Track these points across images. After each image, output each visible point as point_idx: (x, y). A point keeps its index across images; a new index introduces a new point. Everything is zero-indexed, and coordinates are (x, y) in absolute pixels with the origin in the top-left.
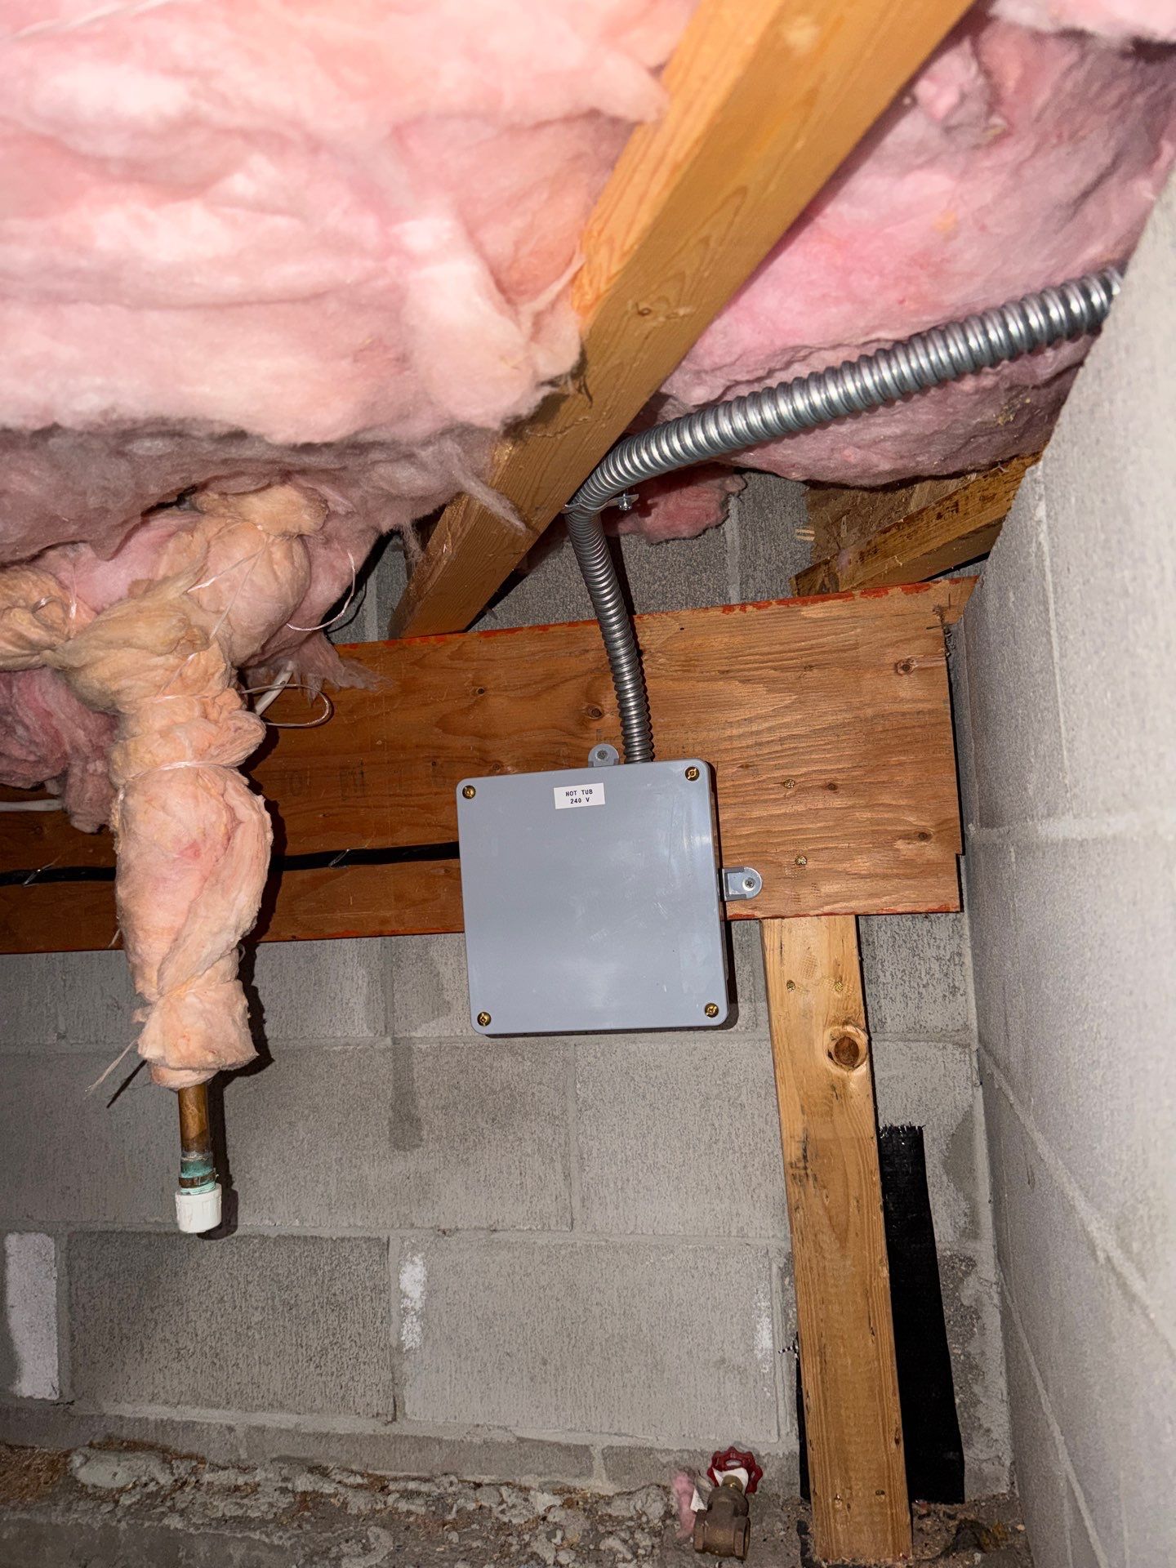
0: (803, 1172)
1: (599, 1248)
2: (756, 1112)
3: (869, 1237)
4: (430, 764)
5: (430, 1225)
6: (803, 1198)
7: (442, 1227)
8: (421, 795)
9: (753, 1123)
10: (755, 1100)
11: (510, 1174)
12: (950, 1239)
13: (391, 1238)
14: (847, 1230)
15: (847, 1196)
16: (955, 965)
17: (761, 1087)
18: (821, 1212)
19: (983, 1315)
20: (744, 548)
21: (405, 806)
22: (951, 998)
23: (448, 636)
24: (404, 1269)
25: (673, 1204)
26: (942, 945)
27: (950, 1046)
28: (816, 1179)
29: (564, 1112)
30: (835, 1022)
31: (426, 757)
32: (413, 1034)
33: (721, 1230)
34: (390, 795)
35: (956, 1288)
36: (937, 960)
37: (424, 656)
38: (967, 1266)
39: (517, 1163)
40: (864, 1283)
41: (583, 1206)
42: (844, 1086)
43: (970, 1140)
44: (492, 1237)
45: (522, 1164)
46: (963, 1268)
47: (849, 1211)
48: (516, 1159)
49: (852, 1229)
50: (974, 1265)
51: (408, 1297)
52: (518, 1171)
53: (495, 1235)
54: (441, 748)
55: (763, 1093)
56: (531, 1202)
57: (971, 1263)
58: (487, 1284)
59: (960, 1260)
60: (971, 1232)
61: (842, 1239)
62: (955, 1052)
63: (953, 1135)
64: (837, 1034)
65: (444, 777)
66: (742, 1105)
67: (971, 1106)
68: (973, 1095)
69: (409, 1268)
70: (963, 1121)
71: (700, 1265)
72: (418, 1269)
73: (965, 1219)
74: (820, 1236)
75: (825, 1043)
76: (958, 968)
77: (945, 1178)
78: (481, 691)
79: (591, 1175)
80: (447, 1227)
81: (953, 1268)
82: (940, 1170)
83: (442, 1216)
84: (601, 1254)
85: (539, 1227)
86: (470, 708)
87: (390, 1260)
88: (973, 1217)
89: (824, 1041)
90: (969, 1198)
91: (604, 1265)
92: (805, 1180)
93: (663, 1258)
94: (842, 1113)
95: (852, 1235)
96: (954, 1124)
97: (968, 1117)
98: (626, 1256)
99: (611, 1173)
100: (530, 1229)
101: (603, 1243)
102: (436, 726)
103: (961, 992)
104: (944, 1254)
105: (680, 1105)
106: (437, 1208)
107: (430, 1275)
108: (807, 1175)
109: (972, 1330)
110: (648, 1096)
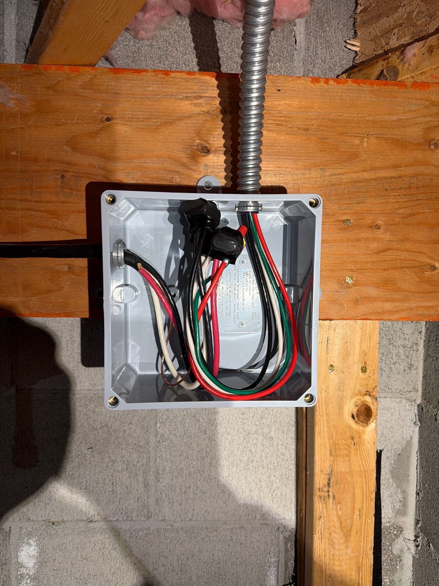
0: (326, 494)
1: (166, 530)
2: (280, 442)
3: (364, 533)
4: (59, 177)
5: (42, 519)
6: (325, 511)
7: (52, 520)
8: (50, 202)
9: (278, 449)
10: (280, 435)
11: (104, 484)
12: (390, 516)
13: (12, 528)
14: (350, 530)
15: (353, 508)
16: (413, 351)
17: (284, 426)
18: (335, 519)
19: (403, 559)
20: (308, 49)
21: (35, 211)
22: (408, 371)
23: (81, 68)
24: (21, 548)
25: (219, 501)
26: (407, 338)
27: (404, 401)
28: (334, 498)
29: (147, 443)
30: (360, 394)
31: (56, 170)
32: (34, 387)
33: (250, 516)
34: (21, 200)
35: (391, 545)
36: (403, 347)
37: (59, 82)
38: (398, 531)
39: (111, 477)
40: (358, 562)
41: (157, 504)
42: (360, 437)
43: (409, 457)
44: (89, 526)
45: (114, 478)
46: (395, 532)
47: (353, 518)
48: (109, 474)
49: (354, 528)
50: (401, 531)
51: (24, 567)
52: (111, 483)
53: (92, 525)
54: (69, 163)
55: (286, 430)
56: (120, 502)
57: (400, 530)
58: (84, 556)
59: (394, 528)
60: (402, 512)
61: (347, 536)
62: (406, 404)
63: (399, 454)
64: (359, 403)
65: (71, 189)
66: (271, 438)
67: (411, 437)
68: (413, 431)
69: (25, 548)
70: (406, 446)
71: (234, 538)
72: (32, 549)
73: (400, 504)
74: (333, 535)
75: (351, 408)
76: (415, 352)
77: (391, 480)
78: (108, 119)
79: (163, 484)
80: (56, 519)
81: (390, 533)
82: (388, 476)
83: (52, 512)
84: (167, 534)
85: (124, 518)
86: (96, 133)
87: (10, 543)
88: (404, 503)
89: (350, 407)
90: (404, 492)
91: (169, 541)
92: (327, 499)
93: (210, 535)
94: (356, 454)
95: (353, 533)
96: (400, 448)
97: (409, 443)
98: (185, 535)
99: (178, 482)
100: (117, 520)
101: (170, 527)
102: (66, 145)
103: (415, 368)
104: (386, 525)
105: (230, 438)
106: (49, 508)
107: (42, 552)
108: (329, 496)
109: (396, 567)
110: (208, 432)
